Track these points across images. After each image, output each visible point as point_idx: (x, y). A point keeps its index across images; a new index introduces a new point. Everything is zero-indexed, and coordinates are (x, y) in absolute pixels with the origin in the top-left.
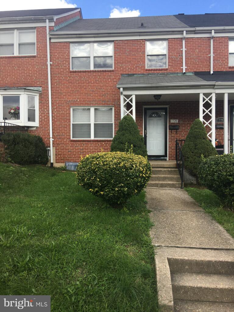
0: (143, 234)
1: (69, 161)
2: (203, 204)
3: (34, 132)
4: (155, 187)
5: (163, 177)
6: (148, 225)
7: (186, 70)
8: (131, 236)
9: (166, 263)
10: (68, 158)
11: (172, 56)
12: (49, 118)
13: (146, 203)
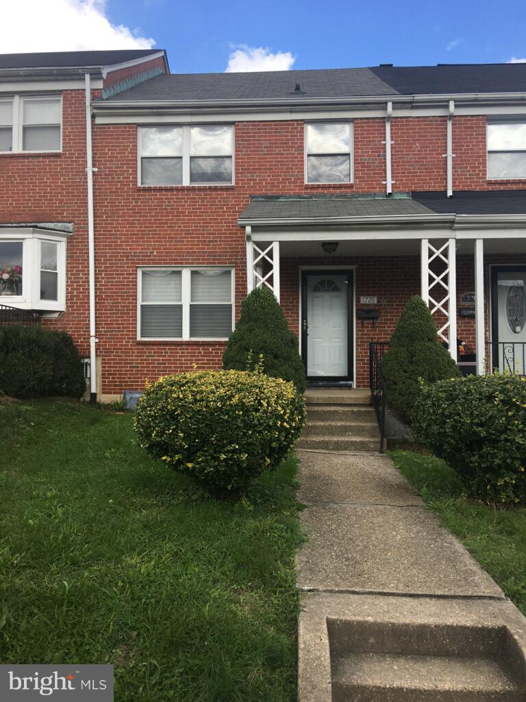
0: (279, 562)
1: (133, 389)
2: (424, 489)
3: (53, 324)
4: (322, 449)
5: (341, 427)
6: (295, 541)
7: (392, 188)
8: (250, 566)
9: (322, 632)
10: (131, 382)
11: (364, 156)
12: (89, 293)
13: (296, 487)
